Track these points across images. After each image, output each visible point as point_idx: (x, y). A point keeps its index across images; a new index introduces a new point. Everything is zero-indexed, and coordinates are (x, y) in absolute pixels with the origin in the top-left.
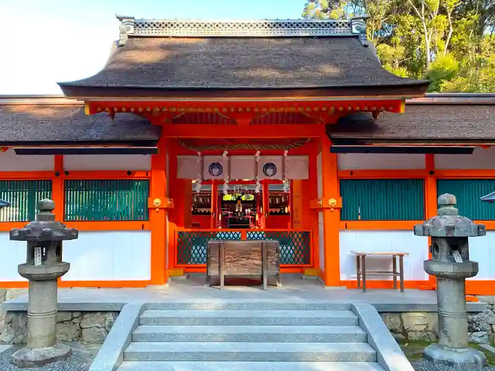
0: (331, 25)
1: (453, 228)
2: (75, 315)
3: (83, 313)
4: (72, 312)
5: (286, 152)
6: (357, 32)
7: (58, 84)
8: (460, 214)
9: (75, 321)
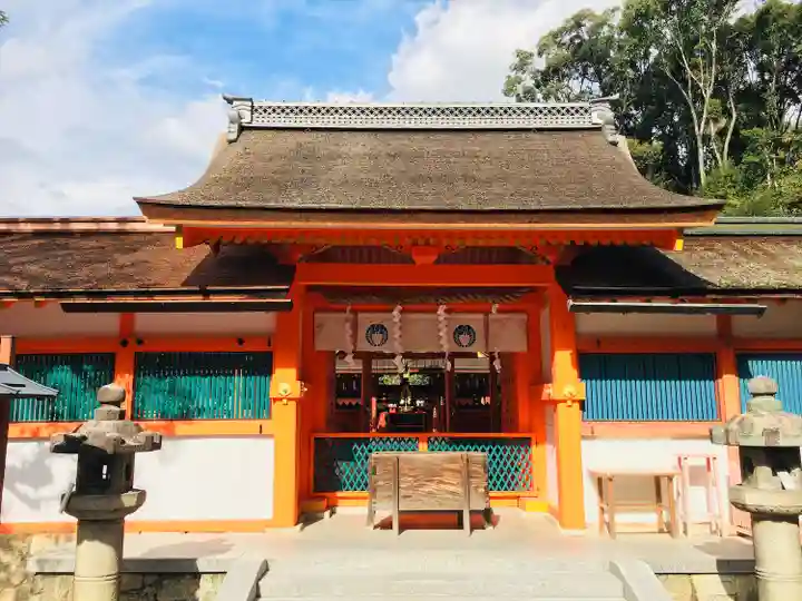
0: (559, 111)
1: (775, 432)
2: (149, 580)
3: (161, 575)
4: (144, 574)
5: (495, 307)
6: (600, 121)
7: (134, 199)
8: (784, 409)
9: (147, 590)
